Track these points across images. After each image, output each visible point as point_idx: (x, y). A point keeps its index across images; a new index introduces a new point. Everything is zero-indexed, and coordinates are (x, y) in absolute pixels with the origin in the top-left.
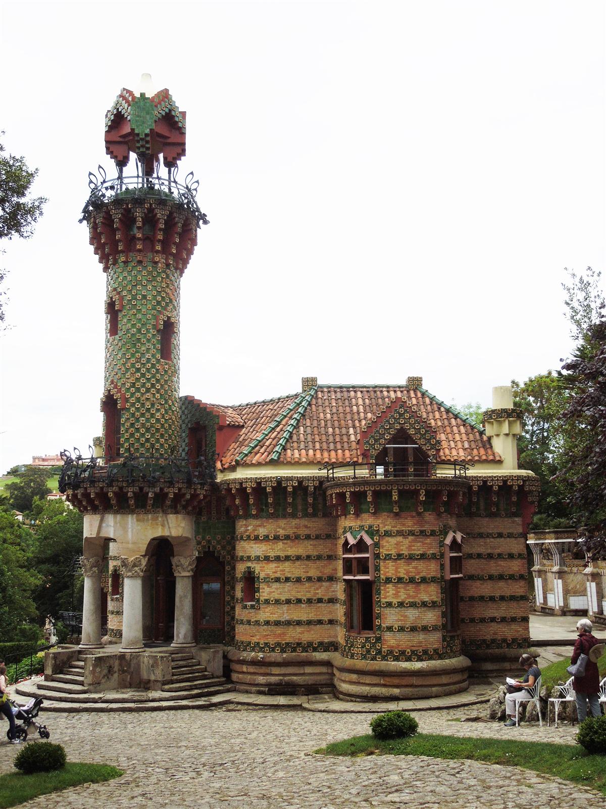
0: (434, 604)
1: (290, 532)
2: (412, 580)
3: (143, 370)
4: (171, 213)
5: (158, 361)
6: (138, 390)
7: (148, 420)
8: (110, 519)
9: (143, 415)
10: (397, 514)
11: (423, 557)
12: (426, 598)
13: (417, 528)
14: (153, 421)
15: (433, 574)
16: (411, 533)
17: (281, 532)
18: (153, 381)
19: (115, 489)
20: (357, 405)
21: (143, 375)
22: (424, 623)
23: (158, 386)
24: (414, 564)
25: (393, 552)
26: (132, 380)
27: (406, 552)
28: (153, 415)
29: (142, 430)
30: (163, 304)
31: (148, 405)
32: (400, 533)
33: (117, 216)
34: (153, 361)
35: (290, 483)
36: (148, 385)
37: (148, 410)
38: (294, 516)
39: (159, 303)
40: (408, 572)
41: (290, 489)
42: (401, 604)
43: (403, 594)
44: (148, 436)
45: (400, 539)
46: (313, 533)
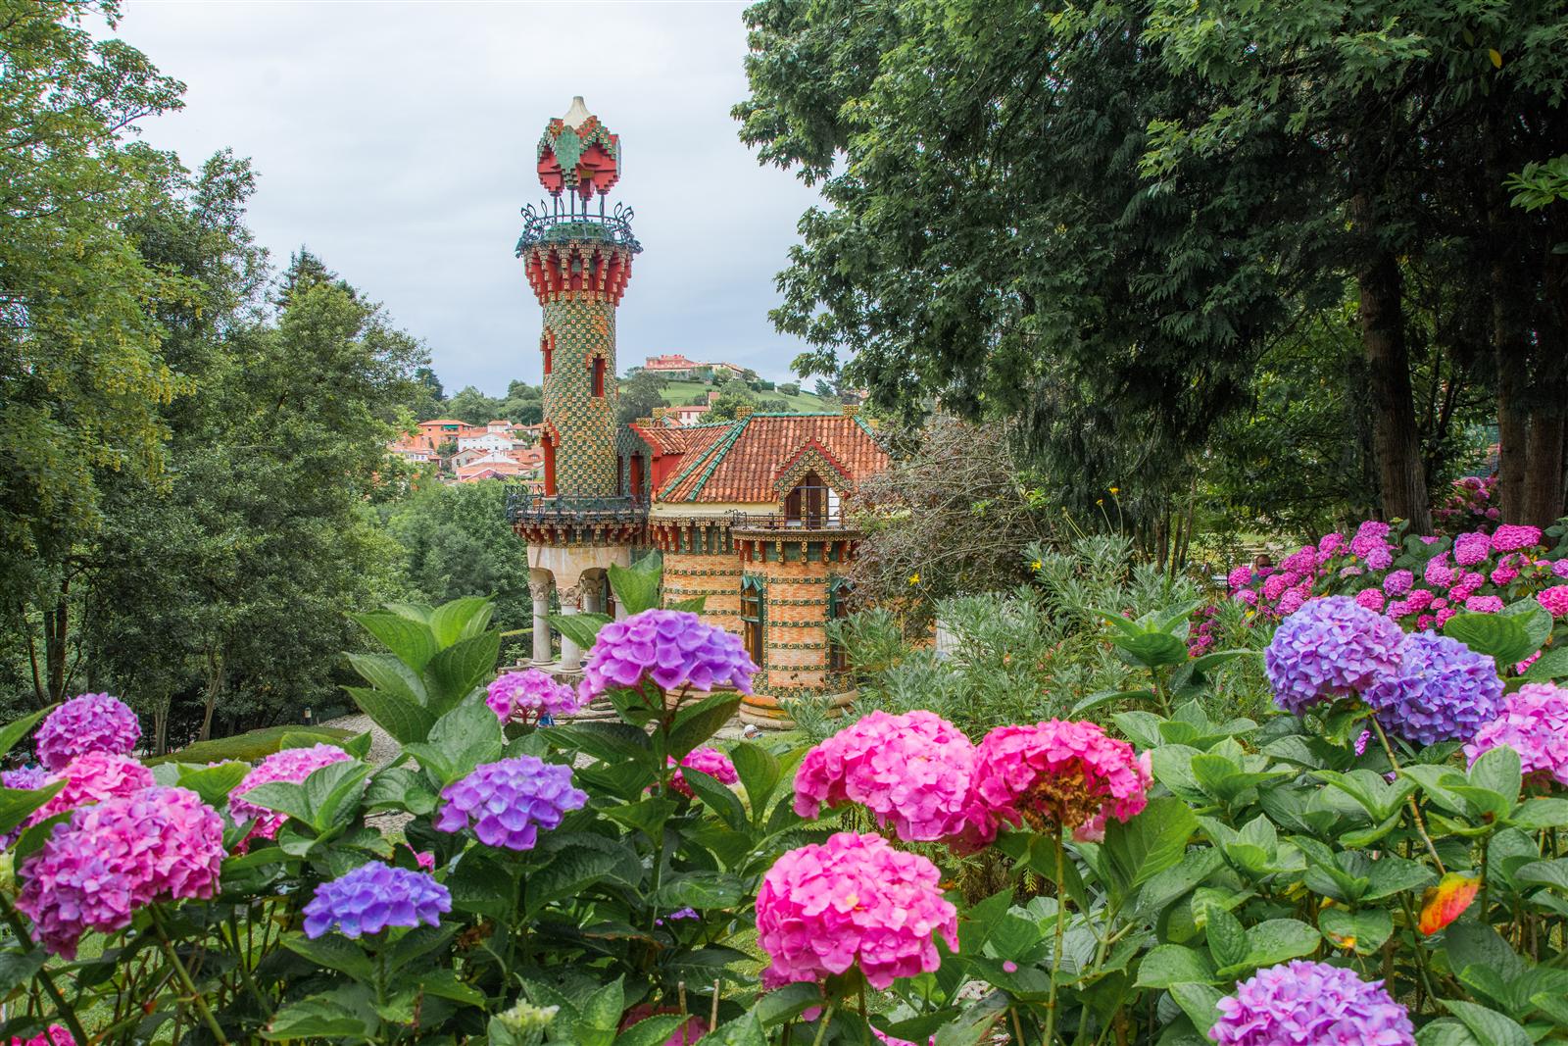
0: (817, 647)
1: (706, 568)
2: (795, 625)
3: (574, 409)
4: (596, 251)
5: (589, 399)
6: (570, 428)
7: (580, 457)
8: (546, 551)
9: (575, 452)
10: (783, 564)
11: (807, 603)
12: (809, 641)
13: (802, 577)
14: (585, 457)
15: (817, 619)
16: (796, 581)
17: (699, 568)
18: (584, 419)
19: (547, 526)
20: (786, 437)
21: (575, 414)
22: (806, 664)
23: (589, 423)
24: (799, 609)
25: (779, 598)
26: (564, 418)
27: (790, 599)
28: (584, 453)
29: (575, 467)
30: (593, 341)
31: (580, 442)
32: (785, 581)
33: (544, 257)
34: (584, 399)
35: (702, 524)
36: (580, 423)
37: (580, 447)
38: (709, 553)
39: (588, 341)
40: (792, 618)
41: (703, 529)
42: (785, 646)
43: (789, 636)
44: (580, 472)
45: (786, 586)
46: (728, 570)
